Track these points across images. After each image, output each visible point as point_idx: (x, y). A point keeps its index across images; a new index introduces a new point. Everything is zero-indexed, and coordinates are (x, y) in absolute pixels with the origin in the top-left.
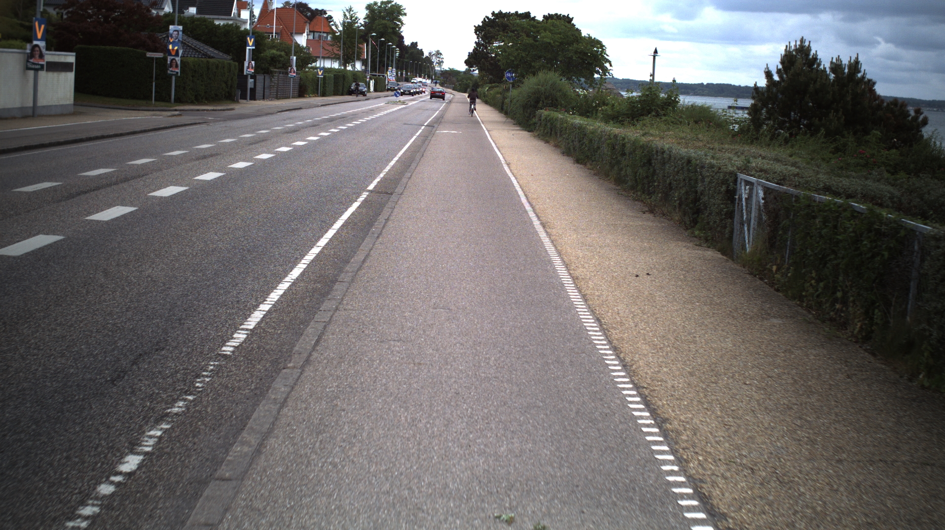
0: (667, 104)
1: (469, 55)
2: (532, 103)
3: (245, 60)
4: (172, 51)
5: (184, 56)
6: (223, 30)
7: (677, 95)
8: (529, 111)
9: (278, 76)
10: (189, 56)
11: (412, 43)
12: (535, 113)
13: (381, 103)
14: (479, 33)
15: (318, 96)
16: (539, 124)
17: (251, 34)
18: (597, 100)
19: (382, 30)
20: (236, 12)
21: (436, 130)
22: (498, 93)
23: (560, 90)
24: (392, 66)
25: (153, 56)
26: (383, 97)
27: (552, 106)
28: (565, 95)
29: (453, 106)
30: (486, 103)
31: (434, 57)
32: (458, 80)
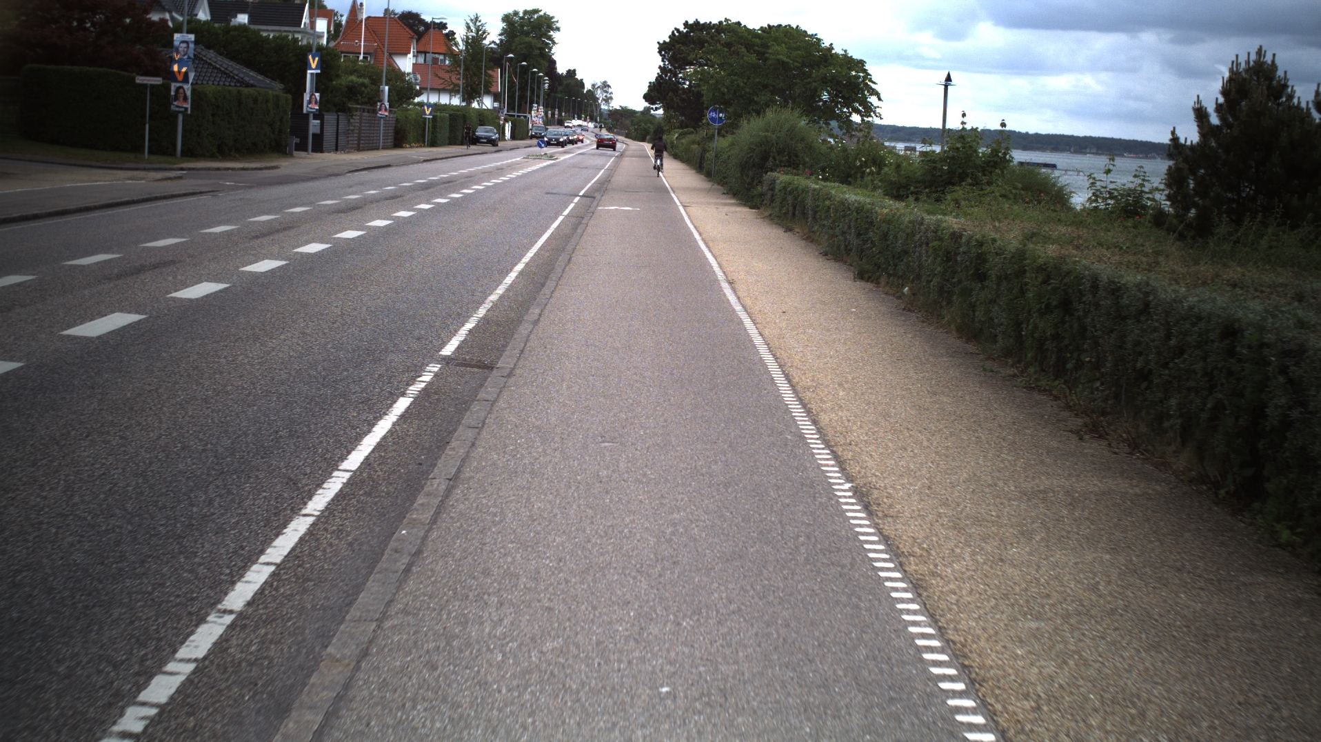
0: (992, 164)
1: (649, 87)
2: (757, 160)
3: (305, 91)
4: (177, 75)
5: (197, 84)
6: (273, 45)
7: (1008, 149)
8: (751, 173)
9: (361, 116)
10: (204, 82)
11: (569, 71)
12: (761, 177)
13: (516, 157)
14: (666, 53)
15: (424, 146)
16: (769, 196)
17: (314, 51)
18: (863, 156)
19: (524, 51)
20: (308, 21)
21: (597, 205)
22: (694, 142)
23: (802, 140)
24: (538, 103)
25: (145, 82)
26: (522, 147)
27: (790, 166)
28: (811, 148)
29: (626, 162)
30: (676, 157)
31: (599, 91)
32: (633, 124)
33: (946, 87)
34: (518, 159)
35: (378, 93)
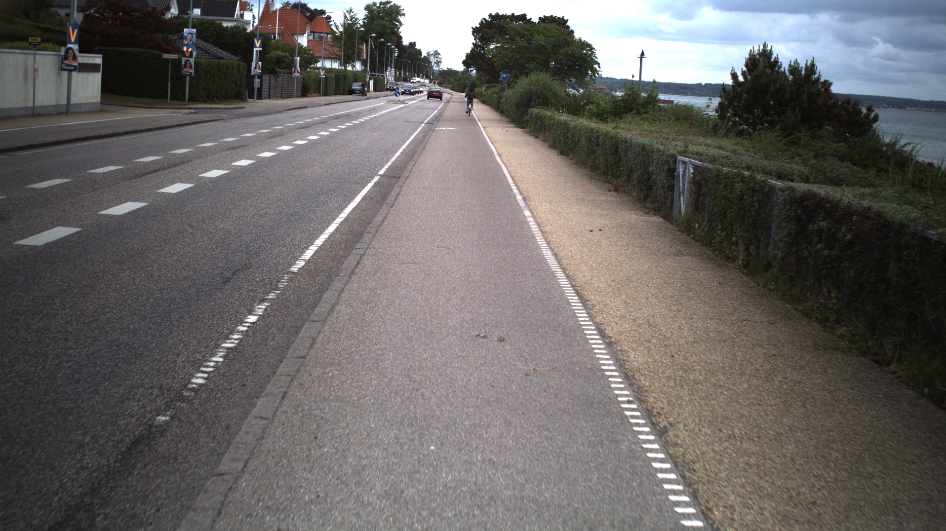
0: (648, 102)
1: (466, 56)
2: (525, 102)
6: (231, 32)
7: (657, 93)
8: (522, 109)
9: (283, 77)
10: (201, 57)
11: (411, 43)
12: (527, 111)
13: (381, 102)
14: (477, 34)
15: (321, 96)
16: (530, 122)
17: (257, 36)
18: (586, 99)
19: (381, 31)
20: (239, 13)
21: (435, 127)
22: (494, 93)
23: (551, 90)
24: (391, 66)
25: (168, 57)
26: (382, 96)
27: (544, 105)
28: (556, 94)
29: (451, 105)
30: (483, 102)
31: (432, 57)
32: (456, 81)
33: (641, 59)
34: (383, 103)
35: (293, 62)
